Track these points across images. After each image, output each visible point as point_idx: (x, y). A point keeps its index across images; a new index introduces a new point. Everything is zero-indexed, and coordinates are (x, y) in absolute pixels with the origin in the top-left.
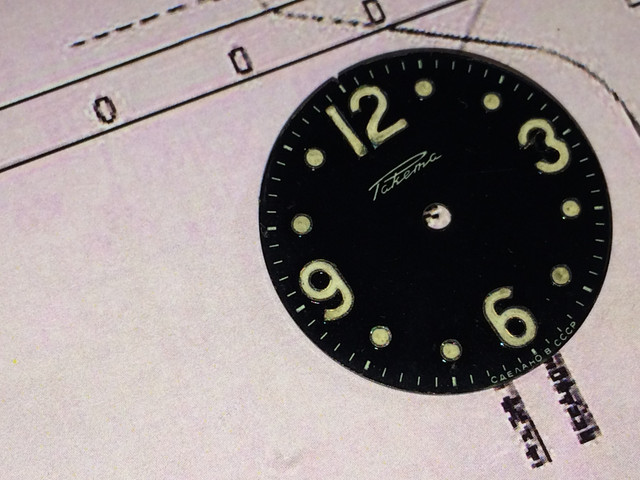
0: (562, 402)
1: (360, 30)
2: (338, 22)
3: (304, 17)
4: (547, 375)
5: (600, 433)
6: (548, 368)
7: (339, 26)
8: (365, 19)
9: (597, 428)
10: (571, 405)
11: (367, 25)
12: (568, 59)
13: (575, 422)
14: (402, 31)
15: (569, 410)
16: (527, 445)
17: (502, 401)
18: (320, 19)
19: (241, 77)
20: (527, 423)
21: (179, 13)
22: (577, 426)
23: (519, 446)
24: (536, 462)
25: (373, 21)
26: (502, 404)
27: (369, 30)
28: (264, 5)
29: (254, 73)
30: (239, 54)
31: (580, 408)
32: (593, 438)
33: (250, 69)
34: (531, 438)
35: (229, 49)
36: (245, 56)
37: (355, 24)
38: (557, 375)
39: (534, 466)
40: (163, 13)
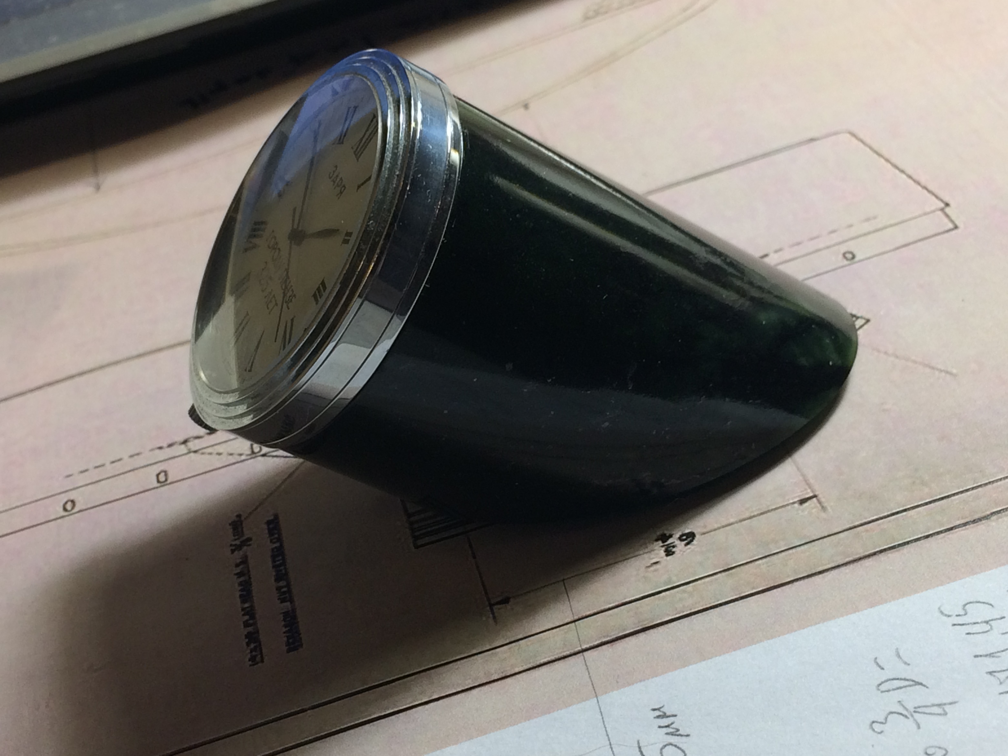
0: (284, 633)
1: (243, 457)
2: (231, 454)
3: (210, 454)
4: (282, 619)
5: (302, 647)
6: (284, 616)
7: (231, 457)
8: (249, 452)
9: (301, 645)
10: (290, 634)
13: (289, 642)
14: (269, 456)
15: (287, 637)
16: (251, 656)
17: (246, 633)
19: (159, 485)
20: (257, 644)
21: (136, 457)
22: (288, 644)
23: (246, 656)
24: (253, 663)
25: (253, 452)
26: (246, 635)
27: (249, 457)
28: (189, 450)
29: (168, 482)
30: (163, 474)
31: (296, 635)
32: (296, 650)
33: (166, 480)
34: (256, 651)
35: (157, 472)
36: (166, 475)
37: (241, 455)
38: (288, 619)
39: (250, 665)
40: (126, 457)
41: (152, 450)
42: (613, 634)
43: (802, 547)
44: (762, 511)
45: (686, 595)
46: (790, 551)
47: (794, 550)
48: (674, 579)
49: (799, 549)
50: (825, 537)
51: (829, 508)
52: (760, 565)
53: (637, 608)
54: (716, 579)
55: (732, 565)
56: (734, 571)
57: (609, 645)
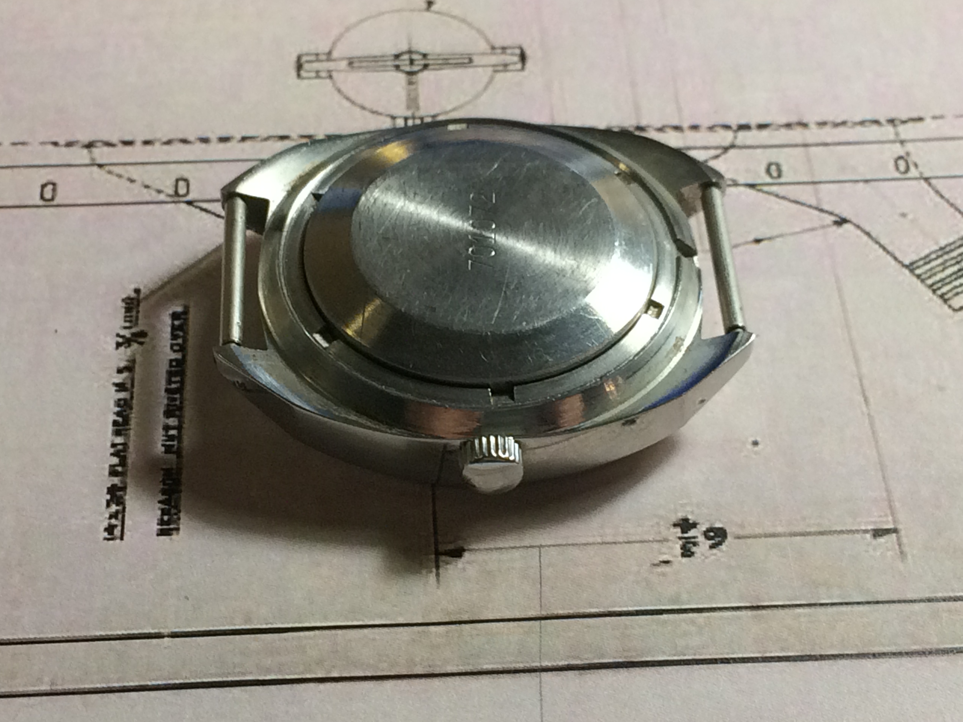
2: (147, 187)
3: (120, 176)
5: (178, 534)
7: (145, 191)
8: (171, 191)
9: (178, 529)
10: (167, 507)
11: (169, 196)
13: (162, 520)
14: (197, 207)
15: (163, 509)
16: (110, 523)
18: (133, 181)
19: (41, 203)
20: (120, 508)
21: (19, 147)
22: (162, 522)
23: (102, 521)
24: (109, 537)
29: (55, 203)
30: (50, 187)
31: (173, 511)
32: (170, 535)
33: (52, 199)
34: (116, 518)
35: (44, 181)
36: (54, 190)
37: (159, 192)
38: (168, 482)
39: (105, 539)
40: (6, 143)
41: (43, 143)
42: (586, 656)
43: (861, 608)
44: (822, 530)
45: (693, 629)
46: (844, 608)
47: (849, 608)
48: (685, 596)
49: (856, 608)
50: (894, 602)
51: (909, 557)
52: (799, 615)
53: (626, 627)
54: (739, 618)
55: (764, 601)
56: (764, 612)
57: (576, 672)
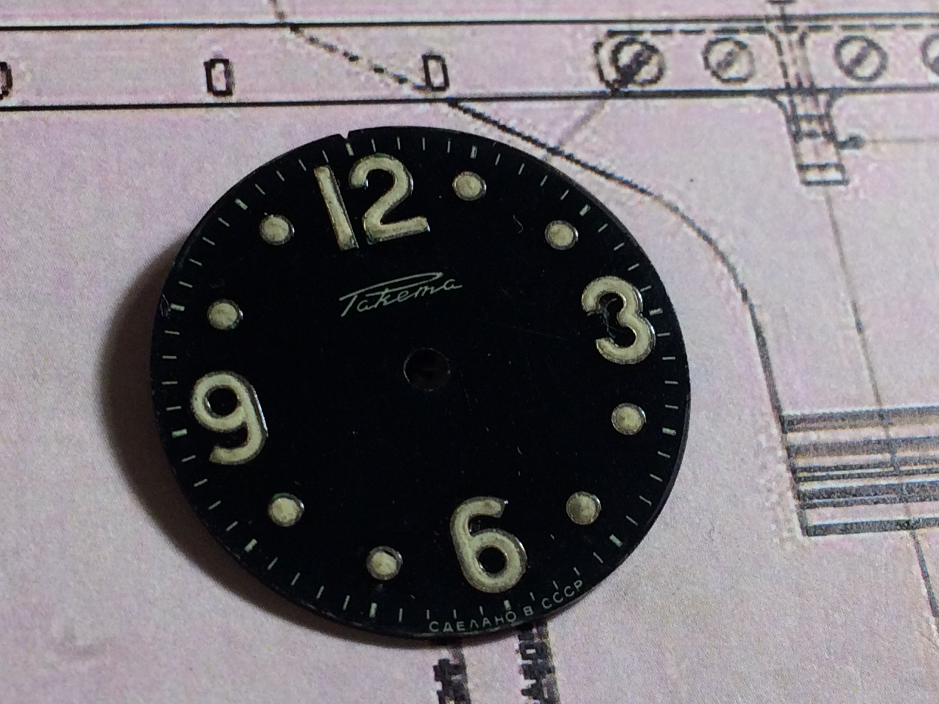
0: (525, 692)
1: (406, 91)
2: (379, 70)
3: (331, 49)
4: (516, 647)
6: (520, 638)
7: (377, 77)
8: (419, 79)
10: (538, 701)
11: (418, 88)
12: (692, 224)
14: (466, 111)
17: (436, 663)
18: (353, 59)
19: (211, 99)
25: (430, 85)
26: (435, 668)
27: (419, 95)
28: (281, 15)
29: (234, 99)
30: (220, 67)
33: (228, 92)
35: (208, 58)
36: (228, 73)
